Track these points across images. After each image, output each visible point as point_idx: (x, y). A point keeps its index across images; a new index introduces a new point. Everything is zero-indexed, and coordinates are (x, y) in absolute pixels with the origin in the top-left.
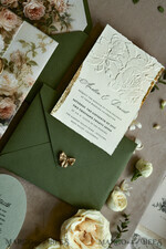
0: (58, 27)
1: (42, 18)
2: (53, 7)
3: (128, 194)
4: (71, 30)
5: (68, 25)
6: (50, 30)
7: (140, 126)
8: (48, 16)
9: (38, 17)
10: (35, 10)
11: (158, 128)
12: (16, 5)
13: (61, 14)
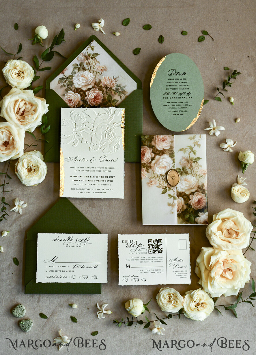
0: (118, 98)
1: (104, 100)
2: (106, 87)
3: (245, 184)
4: (127, 94)
5: (123, 92)
6: (113, 104)
7: (222, 128)
8: (106, 96)
9: (100, 101)
10: (95, 97)
11: (239, 120)
12: (81, 103)
13: (114, 88)
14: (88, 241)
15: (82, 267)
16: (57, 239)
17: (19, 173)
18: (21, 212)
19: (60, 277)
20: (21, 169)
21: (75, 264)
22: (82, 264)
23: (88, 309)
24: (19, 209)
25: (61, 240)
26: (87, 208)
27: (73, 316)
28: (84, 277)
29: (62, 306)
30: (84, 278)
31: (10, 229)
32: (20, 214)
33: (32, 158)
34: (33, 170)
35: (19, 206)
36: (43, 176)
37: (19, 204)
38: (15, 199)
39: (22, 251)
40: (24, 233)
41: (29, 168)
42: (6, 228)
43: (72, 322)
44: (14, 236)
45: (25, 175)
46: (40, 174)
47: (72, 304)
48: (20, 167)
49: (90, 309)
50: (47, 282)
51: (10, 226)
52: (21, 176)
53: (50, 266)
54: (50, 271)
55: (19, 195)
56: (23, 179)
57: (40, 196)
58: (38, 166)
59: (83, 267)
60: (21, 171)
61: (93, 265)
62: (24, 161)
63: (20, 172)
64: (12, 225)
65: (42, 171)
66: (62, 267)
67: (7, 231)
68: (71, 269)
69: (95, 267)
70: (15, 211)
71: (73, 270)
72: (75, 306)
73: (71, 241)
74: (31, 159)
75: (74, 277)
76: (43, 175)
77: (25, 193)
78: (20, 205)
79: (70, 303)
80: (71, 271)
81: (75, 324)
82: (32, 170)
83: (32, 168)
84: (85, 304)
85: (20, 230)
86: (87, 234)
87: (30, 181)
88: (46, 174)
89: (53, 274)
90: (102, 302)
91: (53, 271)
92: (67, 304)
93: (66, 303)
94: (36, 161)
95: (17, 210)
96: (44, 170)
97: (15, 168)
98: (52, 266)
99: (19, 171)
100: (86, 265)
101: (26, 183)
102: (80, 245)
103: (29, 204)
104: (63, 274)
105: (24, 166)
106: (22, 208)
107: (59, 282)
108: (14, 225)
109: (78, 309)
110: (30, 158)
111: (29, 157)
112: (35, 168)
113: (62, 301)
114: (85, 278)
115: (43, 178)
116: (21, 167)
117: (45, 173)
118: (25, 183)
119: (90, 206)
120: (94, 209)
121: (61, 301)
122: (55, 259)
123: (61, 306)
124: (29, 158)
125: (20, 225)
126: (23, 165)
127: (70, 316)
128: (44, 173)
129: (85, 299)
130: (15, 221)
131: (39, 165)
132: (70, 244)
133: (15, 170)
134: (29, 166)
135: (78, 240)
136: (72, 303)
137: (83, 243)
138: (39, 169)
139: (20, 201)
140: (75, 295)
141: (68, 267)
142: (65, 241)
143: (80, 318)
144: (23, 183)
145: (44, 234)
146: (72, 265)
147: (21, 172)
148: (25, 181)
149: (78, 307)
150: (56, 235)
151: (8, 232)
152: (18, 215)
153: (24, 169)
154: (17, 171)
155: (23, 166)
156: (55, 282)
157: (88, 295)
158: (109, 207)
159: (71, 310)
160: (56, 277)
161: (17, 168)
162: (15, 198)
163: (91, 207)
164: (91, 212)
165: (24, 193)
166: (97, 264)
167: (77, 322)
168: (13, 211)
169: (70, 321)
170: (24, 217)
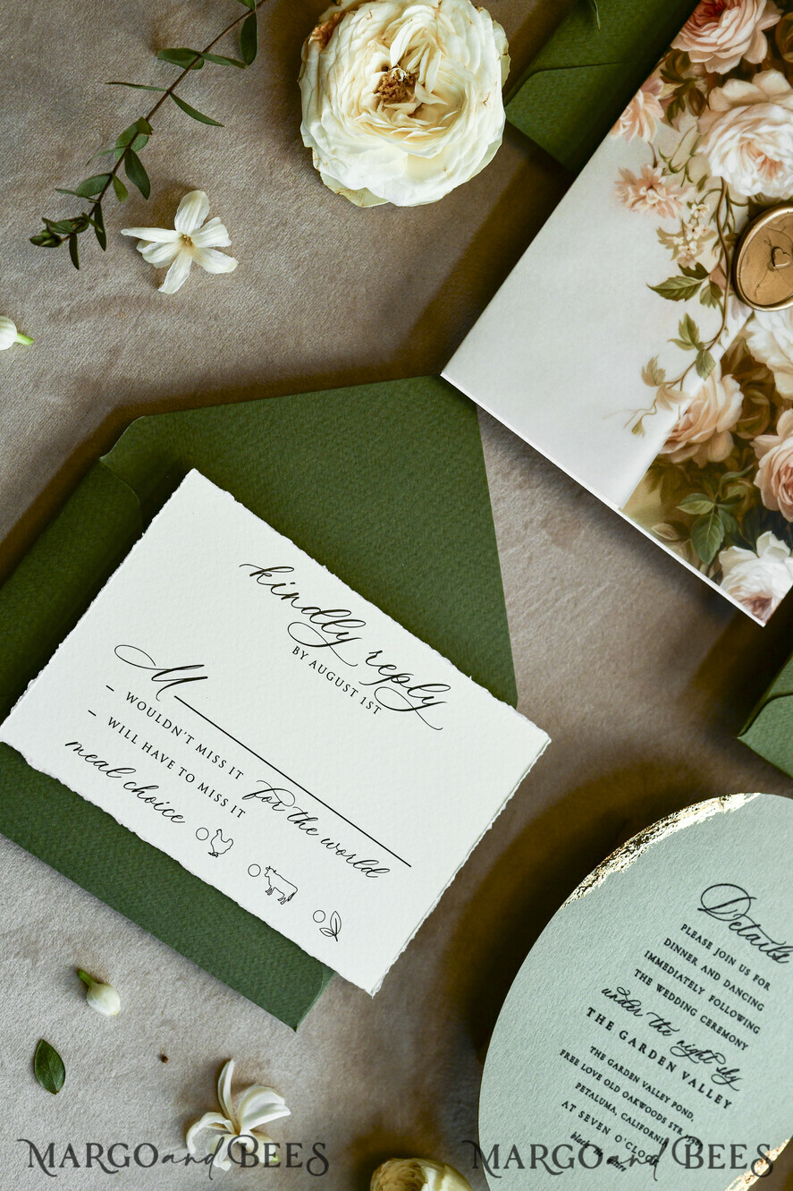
14: (427, 703)
15: (302, 819)
16: (276, 578)
17: (331, 58)
18: (173, 284)
19: (148, 793)
20: (357, 43)
21: (278, 781)
22: (313, 808)
23: (164, 1059)
24: (174, 258)
25: (294, 596)
26: (526, 527)
27: (60, 1044)
28: (275, 881)
29: (36, 952)
30: (270, 892)
31: (48, 330)
32: (162, 289)
33: (468, 31)
34: (410, 107)
35: (186, 240)
36: (444, 175)
37: (194, 232)
38: (189, 189)
39: (30, 499)
40: (109, 409)
41: (403, 74)
42: (28, 308)
43: (29, 1078)
44: (36, 386)
45: (355, 95)
46: (439, 150)
47: (100, 982)
48: (359, 30)
49: (174, 1069)
50: (55, 775)
51: (54, 317)
52: (333, 88)
53: (131, 698)
54: (113, 723)
55: (220, 184)
56: (326, 111)
57: (332, 279)
58: (458, 103)
59: (309, 825)
60: (352, 59)
61: (365, 850)
62: (407, 12)
63: (338, 58)
64: (69, 318)
65: (463, 144)
66: (194, 744)
67: (19, 332)
68: (234, 790)
69: (370, 869)
70: (144, 250)
71: (243, 805)
72: (110, 1004)
73: (342, 639)
74: (459, 34)
75: (219, 847)
76: (451, 176)
77: (264, 199)
78: (198, 245)
79: (87, 965)
80: (229, 806)
81: (34, 1093)
82: (405, 98)
83: (418, 89)
84: (164, 1023)
85: (95, 376)
86: (445, 662)
87: (355, 150)
88: (465, 178)
89: (116, 751)
90: (260, 1066)
91: (131, 736)
92: (71, 961)
93: (68, 950)
94: (477, 65)
95: (158, 258)
96: (474, 149)
97: (325, 17)
98: (142, 706)
99: (344, 47)
100: (327, 825)
101: (328, 144)
102: (371, 698)
103: (244, 271)
104: (172, 790)
105: (386, 43)
106: (195, 267)
107: (123, 818)
108: (84, 325)
109: (110, 1026)
110: (453, 21)
111: (454, 10)
112: (436, 100)
113: (55, 925)
114: (276, 895)
115: (434, 191)
116: (369, 34)
117: (469, 166)
118: (320, 142)
119: (544, 524)
120: (555, 549)
121: (49, 917)
122: (188, 674)
123: (30, 950)
124: (446, 18)
125: (115, 352)
126: (382, 32)
127: (38, 1036)
128: (463, 165)
129: (180, 995)
130: (105, 304)
131: (474, 99)
132: (323, 656)
133: (317, 23)
134: (411, 66)
135: (379, 660)
136: (101, 975)
137: (392, 695)
138: (459, 123)
139: (217, 219)
140: (147, 938)
141: (228, 767)
142: (305, 618)
143: (86, 1081)
144: (312, 132)
145: (227, 497)
146: (256, 776)
147: (345, 61)
148: (330, 127)
149: (119, 1016)
150: (280, 549)
151: (24, 341)
152: (146, 288)
153: (377, 58)
154: (327, 39)
155: (385, 36)
156: (96, 802)
157: (213, 986)
158: (637, 600)
159: (68, 1004)
160: (126, 778)
161: (336, 22)
162: (191, 179)
163: (551, 534)
164: (530, 558)
165: (258, 193)
166: (385, 860)
167: (54, 1091)
168: (137, 240)
169: (23, 1064)
170: (163, 323)
